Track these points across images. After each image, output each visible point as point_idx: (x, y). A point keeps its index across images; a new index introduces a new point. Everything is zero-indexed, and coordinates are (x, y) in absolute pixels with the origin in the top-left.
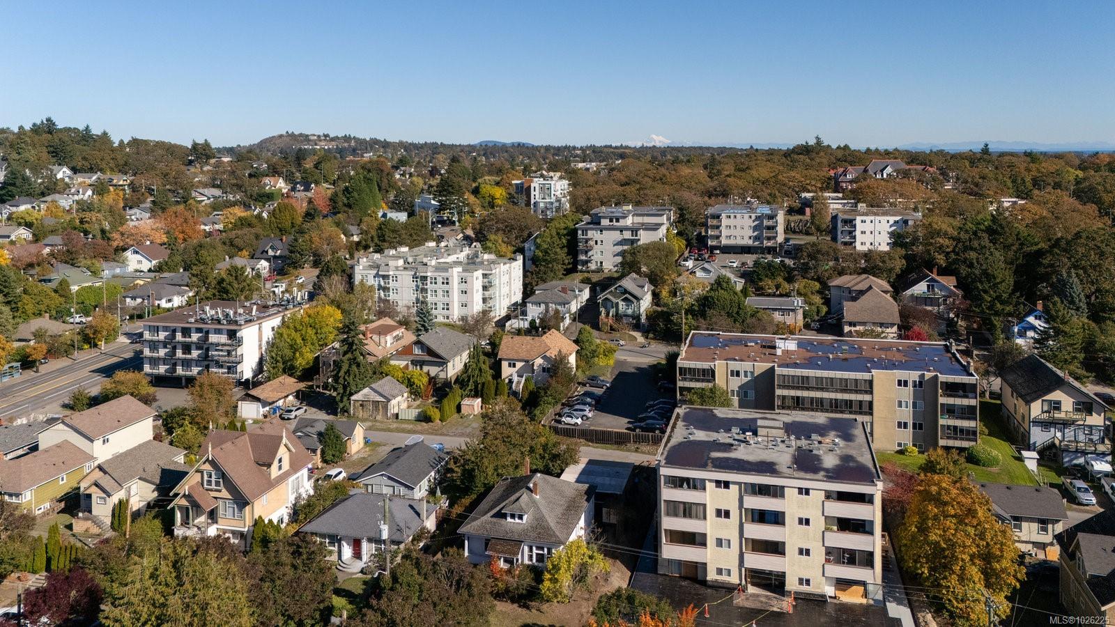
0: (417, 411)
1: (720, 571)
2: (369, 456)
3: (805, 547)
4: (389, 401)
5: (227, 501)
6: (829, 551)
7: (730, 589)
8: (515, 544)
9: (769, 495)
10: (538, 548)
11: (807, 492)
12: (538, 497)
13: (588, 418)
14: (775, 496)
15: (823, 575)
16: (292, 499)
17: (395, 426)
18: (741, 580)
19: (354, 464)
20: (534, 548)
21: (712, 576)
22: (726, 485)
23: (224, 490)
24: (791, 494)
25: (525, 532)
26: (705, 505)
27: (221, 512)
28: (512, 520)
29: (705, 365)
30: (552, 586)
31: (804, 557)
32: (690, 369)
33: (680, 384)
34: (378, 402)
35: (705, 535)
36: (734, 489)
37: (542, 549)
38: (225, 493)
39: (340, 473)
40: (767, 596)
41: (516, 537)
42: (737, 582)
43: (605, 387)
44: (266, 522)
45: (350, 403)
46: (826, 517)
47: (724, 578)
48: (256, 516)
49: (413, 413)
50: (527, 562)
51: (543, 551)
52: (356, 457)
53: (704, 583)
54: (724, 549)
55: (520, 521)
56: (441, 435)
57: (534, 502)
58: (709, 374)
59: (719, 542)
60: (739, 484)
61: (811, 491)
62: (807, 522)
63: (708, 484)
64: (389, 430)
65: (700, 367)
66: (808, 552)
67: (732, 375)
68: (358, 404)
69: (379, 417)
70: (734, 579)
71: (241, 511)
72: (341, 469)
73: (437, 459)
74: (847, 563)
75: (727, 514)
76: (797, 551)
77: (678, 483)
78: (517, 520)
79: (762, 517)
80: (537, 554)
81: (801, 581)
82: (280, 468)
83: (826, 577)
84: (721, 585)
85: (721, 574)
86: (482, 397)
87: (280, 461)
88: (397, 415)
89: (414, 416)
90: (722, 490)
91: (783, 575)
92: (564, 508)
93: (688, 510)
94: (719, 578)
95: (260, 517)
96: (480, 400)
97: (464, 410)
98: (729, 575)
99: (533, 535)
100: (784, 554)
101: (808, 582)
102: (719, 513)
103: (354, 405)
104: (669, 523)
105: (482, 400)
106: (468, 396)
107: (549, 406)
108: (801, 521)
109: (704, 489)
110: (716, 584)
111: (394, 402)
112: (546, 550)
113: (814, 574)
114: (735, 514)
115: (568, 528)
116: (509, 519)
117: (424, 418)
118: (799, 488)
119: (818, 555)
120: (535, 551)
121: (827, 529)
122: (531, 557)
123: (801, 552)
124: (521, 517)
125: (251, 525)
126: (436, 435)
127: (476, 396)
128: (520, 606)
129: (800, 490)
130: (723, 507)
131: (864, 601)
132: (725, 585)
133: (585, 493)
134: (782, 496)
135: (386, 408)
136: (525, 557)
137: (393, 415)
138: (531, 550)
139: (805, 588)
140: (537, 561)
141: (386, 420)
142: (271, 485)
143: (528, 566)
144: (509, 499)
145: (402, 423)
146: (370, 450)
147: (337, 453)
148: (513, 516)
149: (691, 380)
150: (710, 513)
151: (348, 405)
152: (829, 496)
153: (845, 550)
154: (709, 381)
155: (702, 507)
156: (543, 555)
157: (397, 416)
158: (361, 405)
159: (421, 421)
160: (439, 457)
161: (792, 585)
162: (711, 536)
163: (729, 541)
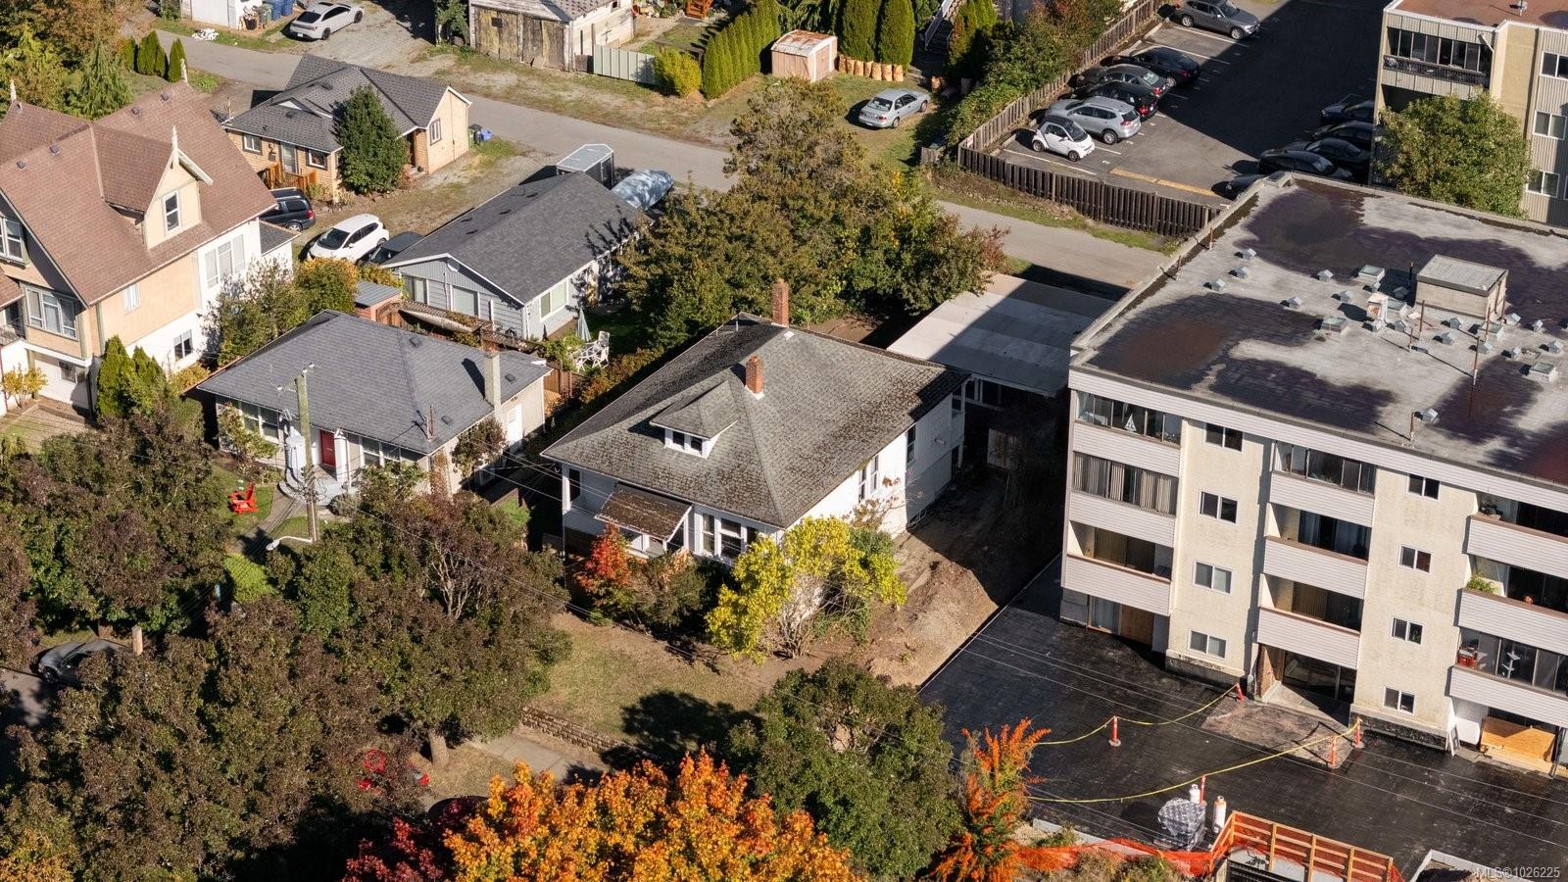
0: (642, 57)
1: (1199, 641)
2: (474, 181)
3: (1410, 618)
4: (566, 20)
5: (41, 293)
6: (1471, 640)
7: (1216, 687)
8: (672, 508)
9: (1337, 481)
10: (727, 524)
11: (1432, 489)
12: (760, 396)
13: (1119, 140)
14: (1350, 486)
15: (1447, 693)
16: (210, 295)
17: (576, 93)
18: (1247, 670)
19: (426, 201)
20: (718, 524)
21: (1178, 647)
22: (1234, 439)
23: (30, 265)
24: (1391, 486)
25: (699, 483)
26: (1175, 482)
27: (29, 312)
28: (677, 447)
29: (1465, 33)
30: (733, 619)
31: (1406, 644)
32: (1420, 37)
33: (1385, 77)
34: (540, 19)
35: (1170, 551)
36: (1252, 451)
37: (736, 527)
38: (32, 273)
39: (371, 228)
40: (1303, 719)
41: (675, 491)
42: (1241, 673)
43: (1236, 34)
44: (130, 352)
45: (467, 16)
46: (1474, 559)
47: (1207, 658)
48: (108, 336)
49: (630, 65)
50: (701, 550)
51: (739, 532)
52: (438, 180)
53: (1159, 660)
54: (1213, 594)
55: (695, 452)
56: (688, 139)
57: (742, 409)
58: (1475, 61)
59: (1204, 574)
60: (1266, 442)
61: (1441, 487)
62: (1424, 561)
63: (1187, 430)
64: (556, 107)
65: (1451, 36)
66: (1416, 632)
67: (1548, 68)
68: (487, 18)
69: (542, 62)
70: (1233, 665)
71: (73, 319)
72: (374, 219)
73: (616, 227)
74: (1514, 675)
75: (1230, 511)
76: (1390, 627)
77: (1117, 414)
78: (688, 449)
79: (1326, 534)
80: (725, 538)
81: (1391, 697)
82: (173, 220)
83: (1457, 701)
84: (1198, 673)
85: (1203, 648)
86: (839, 33)
87: (171, 204)
88: (590, 60)
89: (632, 71)
90: (1223, 451)
91: (1350, 675)
92: (834, 428)
93: (1131, 485)
94: (1196, 656)
95: (116, 340)
96: (831, 41)
97: (781, 67)
98: (1222, 654)
99: (717, 490)
100: (1359, 629)
101: (1408, 702)
102: (1209, 504)
103: (478, 21)
104: (1082, 508)
105: (839, 43)
106: (803, 27)
107: (1013, 90)
108: (1407, 557)
109: (1176, 439)
110: (1186, 669)
111: (580, 24)
112: (744, 532)
113: (1426, 687)
114: (1247, 511)
115: (818, 484)
116: (670, 443)
117: (657, 81)
118: (1412, 477)
119: (1442, 643)
120: (719, 529)
121: (1474, 586)
122: (710, 543)
123: (1399, 629)
124: (697, 444)
125: (98, 354)
126: (674, 137)
127: (823, 27)
128: (669, 650)
129: (1416, 483)
130: (1222, 492)
131: (1544, 767)
132: (1210, 676)
133: (920, 394)
134: (1369, 486)
135: (559, 39)
136: (701, 539)
137: (578, 60)
138: (711, 527)
139: (1398, 715)
140: (725, 552)
141: (558, 73)
142: (143, 264)
143: (705, 560)
144: (684, 392)
145: (599, 87)
146: (483, 164)
147: (382, 171)
148: (679, 438)
149: (1421, 70)
150: (1188, 501)
151: (460, 17)
152: (1489, 506)
153: (1509, 645)
154: (1470, 80)
155: (1168, 483)
156: (738, 542)
157: (589, 64)
158: (496, 22)
159: (651, 87)
160: (624, 221)
161: (1368, 700)
162: (1185, 558)
163: (1229, 574)
